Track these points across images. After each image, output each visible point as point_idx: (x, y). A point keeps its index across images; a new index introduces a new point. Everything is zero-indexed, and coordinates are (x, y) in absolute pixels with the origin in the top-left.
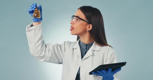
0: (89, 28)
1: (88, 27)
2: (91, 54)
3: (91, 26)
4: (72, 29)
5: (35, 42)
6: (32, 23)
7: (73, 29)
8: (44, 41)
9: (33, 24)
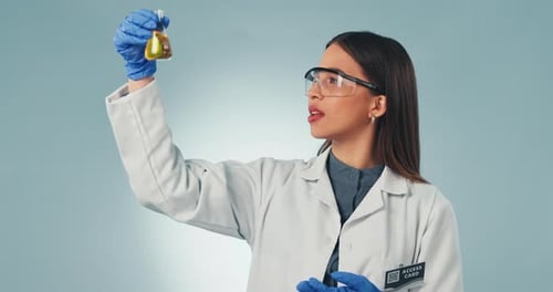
0: (377, 108)
1: (373, 106)
2: (380, 204)
3: (383, 102)
4: (316, 115)
5: (148, 151)
6: (124, 87)
7: (322, 114)
8: (178, 146)
9: (127, 88)
